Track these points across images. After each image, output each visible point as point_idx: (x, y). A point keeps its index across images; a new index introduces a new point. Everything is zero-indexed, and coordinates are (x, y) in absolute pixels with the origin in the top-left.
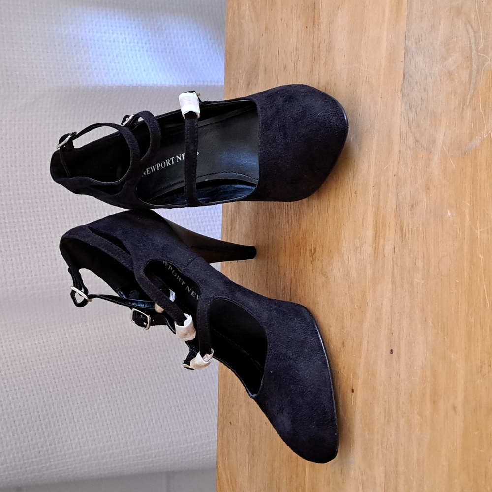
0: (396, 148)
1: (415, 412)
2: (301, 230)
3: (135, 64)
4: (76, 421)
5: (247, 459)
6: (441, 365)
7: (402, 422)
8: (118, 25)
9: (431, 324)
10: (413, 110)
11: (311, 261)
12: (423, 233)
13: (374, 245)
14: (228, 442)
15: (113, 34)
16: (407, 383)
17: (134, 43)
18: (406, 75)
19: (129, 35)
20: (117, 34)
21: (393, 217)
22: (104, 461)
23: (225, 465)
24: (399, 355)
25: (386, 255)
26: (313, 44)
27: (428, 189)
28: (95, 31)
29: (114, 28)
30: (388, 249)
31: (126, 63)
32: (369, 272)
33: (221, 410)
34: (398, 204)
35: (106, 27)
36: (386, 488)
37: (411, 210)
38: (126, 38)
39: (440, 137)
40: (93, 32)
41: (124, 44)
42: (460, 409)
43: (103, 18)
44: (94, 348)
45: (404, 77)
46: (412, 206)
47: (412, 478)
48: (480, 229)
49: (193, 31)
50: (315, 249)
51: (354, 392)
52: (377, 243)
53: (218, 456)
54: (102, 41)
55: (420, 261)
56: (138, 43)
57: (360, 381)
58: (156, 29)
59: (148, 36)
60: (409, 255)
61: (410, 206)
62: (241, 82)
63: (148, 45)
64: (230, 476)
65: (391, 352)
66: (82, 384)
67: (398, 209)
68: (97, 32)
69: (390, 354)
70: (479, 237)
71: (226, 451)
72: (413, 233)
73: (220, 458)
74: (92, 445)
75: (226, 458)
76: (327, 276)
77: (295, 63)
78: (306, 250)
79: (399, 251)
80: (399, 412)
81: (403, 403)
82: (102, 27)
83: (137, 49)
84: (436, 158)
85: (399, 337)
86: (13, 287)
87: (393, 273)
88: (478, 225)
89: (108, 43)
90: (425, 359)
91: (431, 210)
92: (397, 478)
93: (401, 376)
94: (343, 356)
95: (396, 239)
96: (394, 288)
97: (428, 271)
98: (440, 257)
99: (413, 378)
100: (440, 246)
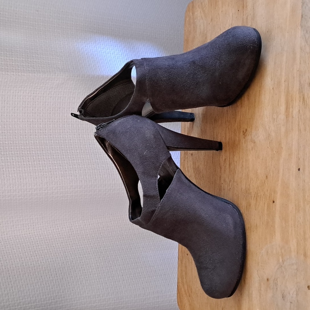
0: (298, 56)
2: (237, 122)
3: (120, 65)
4: (78, 278)
8: (110, 45)
11: (244, 137)
13: (286, 114)
14: (186, 267)
15: (107, 49)
17: (119, 55)
18: (303, 16)
19: (116, 50)
20: (110, 49)
21: (298, 93)
23: (183, 283)
24: (304, 169)
25: (294, 116)
26: (243, 18)
28: (97, 47)
29: (108, 46)
30: (295, 112)
31: (115, 65)
32: (283, 129)
33: (180, 249)
35: (104, 46)
36: (298, 251)
38: (114, 52)
40: (97, 48)
41: (114, 55)
43: (102, 41)
44: (89, 236)
45: (302, 17)
49: (152, 51)
50: (246, 130)
51: (275, 202)
52: (288, 112)
53: (178, 279)
54: (102, 52)
56: (121, 55)
57: (278, 194)
58: (131, 48)
59: (127, 52)
63: (127, 56)
64: (187, 288)
65: (299, 169)
66: (82, 256)
67: (300, 89)
68: (99, 48)
69: (298, 171)
73: (180, 279)
75: (185, 278)
76: (255, 142)
78: (240, 132)
79: (302, 111)
80: (305, 203)
81: (308, 196)
82: (101, 45)
83: (121, 58)
86: (46, 191)
87: (299, 125)
89: (105, 54)
92: (305, 242)
93: (306, 181)
94: (266, 184)
95: (300, 105)
96: (300, 133)
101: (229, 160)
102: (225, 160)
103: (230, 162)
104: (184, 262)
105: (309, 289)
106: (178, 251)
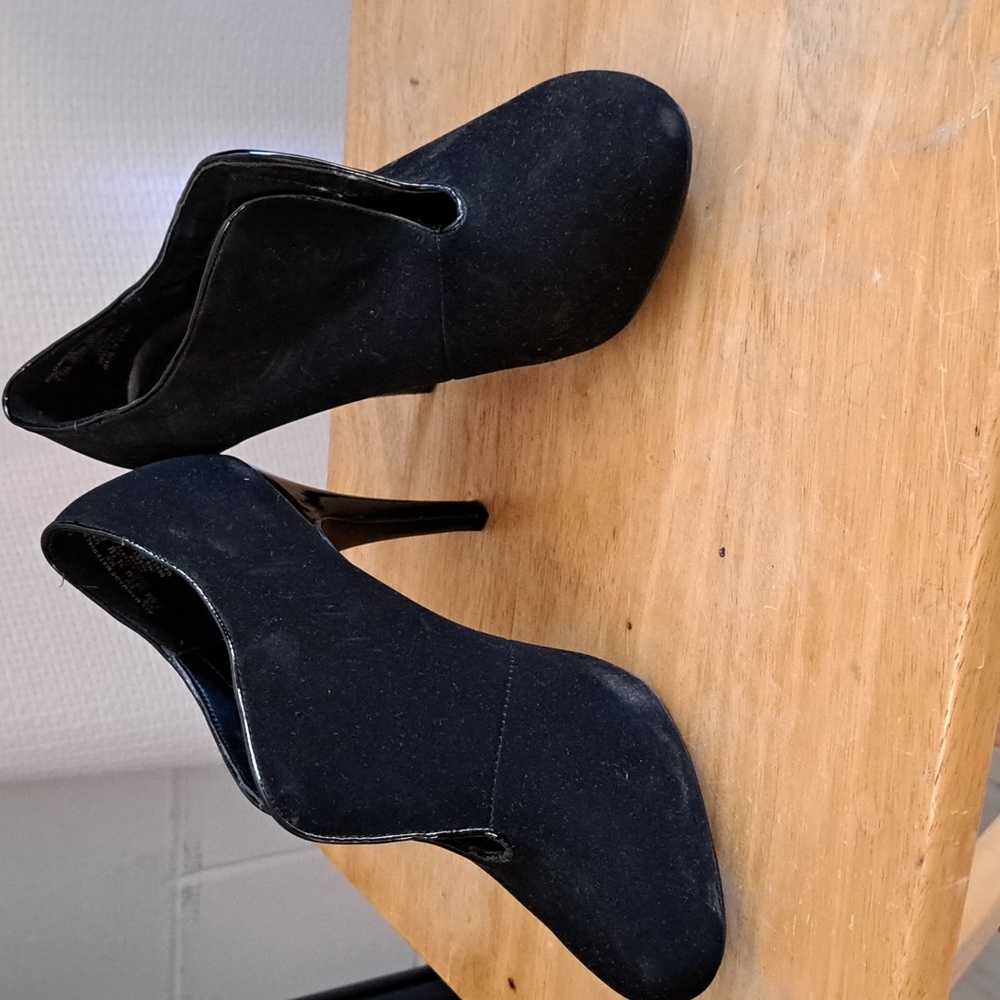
0: (764, 127)
1: (768, 673)
6: (833, 583)
7: (737, 692)
9: (817, 501)
10: (812, 46)
12: (815, 311)
13: (700, 334)
16: (752, 615)
21: (747, 274)
22: (49, 746)
24: (739, 559)
25: (726, 356)
27: (834, 221)
30: (732, 342)
34: (761, 247)
37: (791, 264)
39: (870, 113)
42: (867, 668)
46: (793, 255)
47: (750, 801)
48: (946, 311)
51: (633, 628)
52: (707, 330)
55: (802, 371)
57: (647, 608)
60: (780, 357)
61: (789, 256)
65: (723, 552)
67: (760, 259)
69: (718, 557)
70: (940, 328)
72: (790, 313)
74: (22, 712)
79: (757, 348)
80: (731, 673)
81: (741, 655)
84: (857, 158)
85: (741, 522)
87: (738, 392)
88: (941, 305)
90: (798, 571)
91: (836, 267)
93: (740, 602)
94: (612, 559)
95: (752, 323)
96: (739, 425)
97: (820, 393)
98: (849, 366)
99: (766, 606)
100: (851, 342)
101: (496, 419)
102: (484, 413)
103: (498, 429)
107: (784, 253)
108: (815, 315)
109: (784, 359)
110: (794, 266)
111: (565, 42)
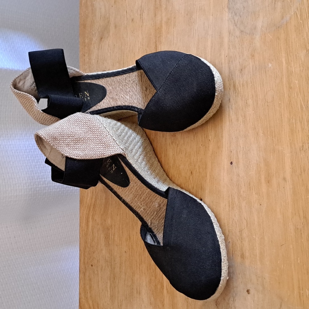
0: (226, 40)
1: (254, 193)
5: (109, 284)
6: (272, 156)
7: (244, 204)
9: (262, 135)
10: (238, 15)
14: (90, 280)
16: (245, 178)
23: (87, 298)
24: (238, 163)
27: (253, 56)
33: (82, 260)
34: (230, 72)
37: (241, 72)
39: (259, 24)
42: (288, 177)
46: (241, 70)
47: (254, 237)
48: (294, 66)
53: (80, 294)
55: (250, 100)
57: (207, 191)
58: (4, 38)
61: (240, 71)
62: (94, 39)
64: (93, 303)
65: (231, 163)
67: (230, 75)
70: (293, 71)
71: (88, 287)
72: (243, 86)
75: (89, 292)
77: (141, 15)
79: (234, 100)
80: (240, 199)
81: (243, 192)
84: (257, 37)
85: (237, 152)
88: (292, 65)
90: (259, 158)
91: (256, 67)
92: (242, 242)
93: (240, 176)
95: (231, 93)
96: (231, 123)
97: (257, 104)
98: (266, 92)
99: (250, 173)
100: (265, 85)
104: (87, 274)
105: (249, 294)
106: (80, 263)
107: (238, 71)
108: (251, 83)
109: (243, 99)
110: (242, 73)
111: (156, 42)
